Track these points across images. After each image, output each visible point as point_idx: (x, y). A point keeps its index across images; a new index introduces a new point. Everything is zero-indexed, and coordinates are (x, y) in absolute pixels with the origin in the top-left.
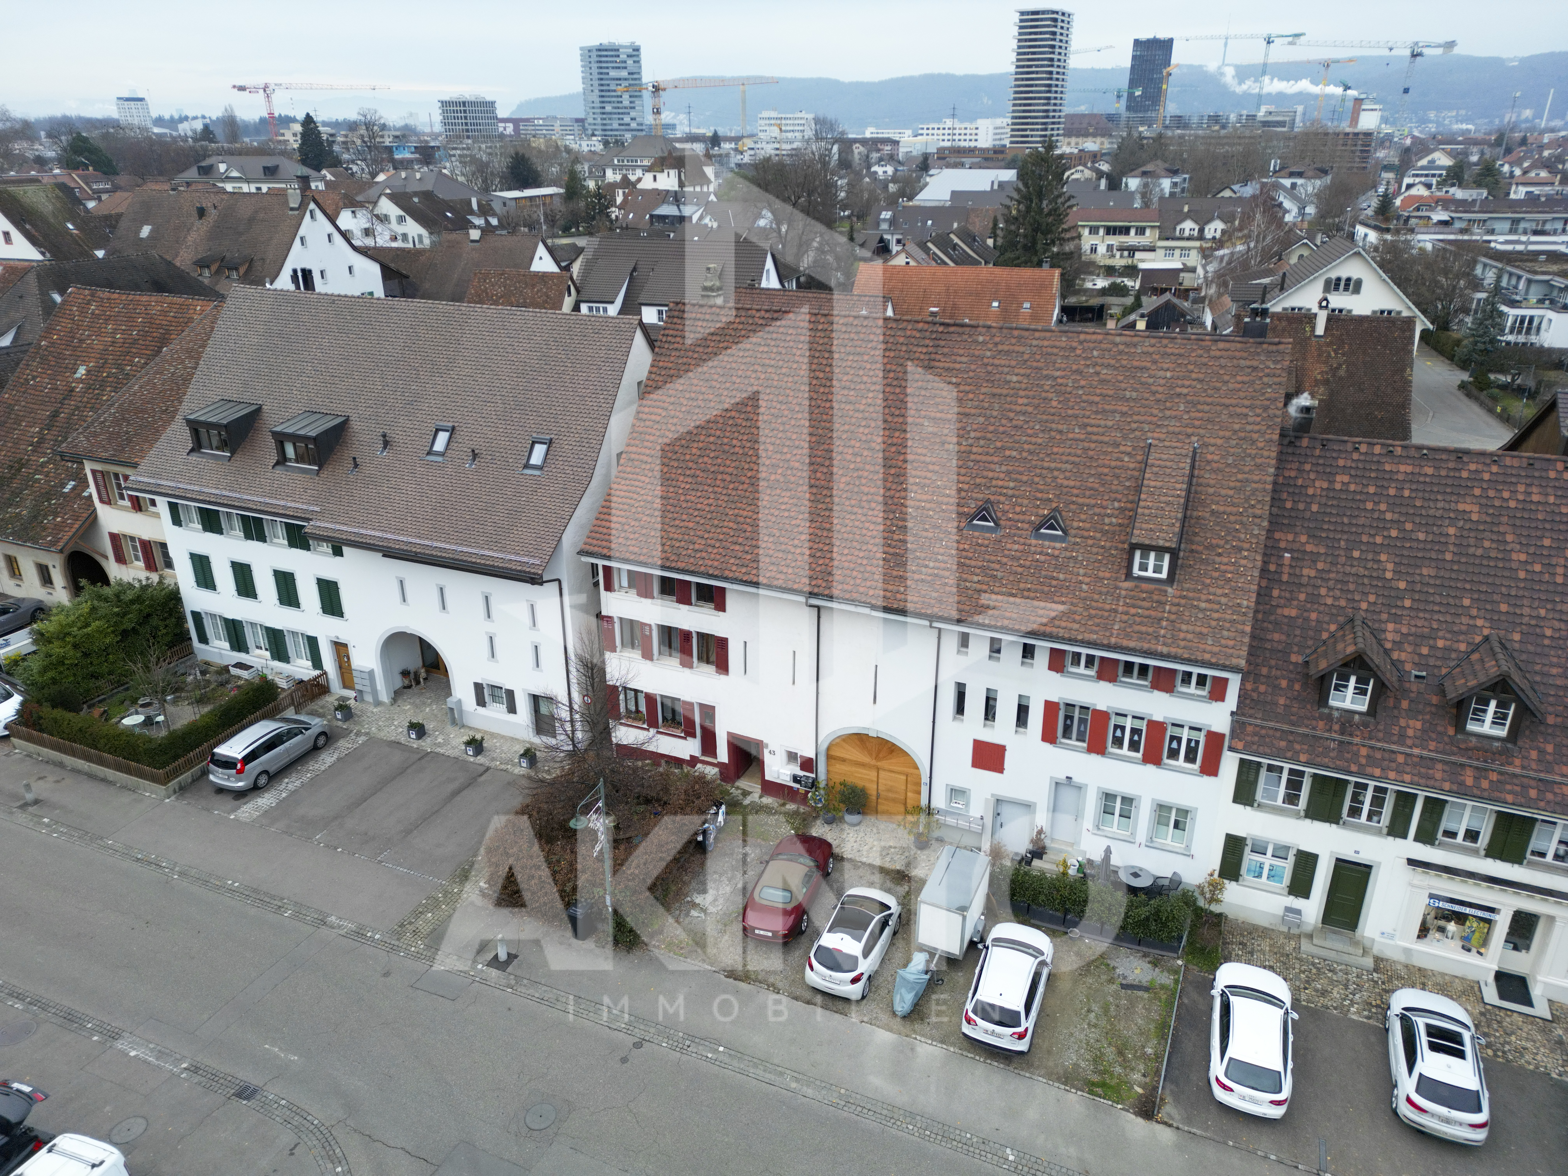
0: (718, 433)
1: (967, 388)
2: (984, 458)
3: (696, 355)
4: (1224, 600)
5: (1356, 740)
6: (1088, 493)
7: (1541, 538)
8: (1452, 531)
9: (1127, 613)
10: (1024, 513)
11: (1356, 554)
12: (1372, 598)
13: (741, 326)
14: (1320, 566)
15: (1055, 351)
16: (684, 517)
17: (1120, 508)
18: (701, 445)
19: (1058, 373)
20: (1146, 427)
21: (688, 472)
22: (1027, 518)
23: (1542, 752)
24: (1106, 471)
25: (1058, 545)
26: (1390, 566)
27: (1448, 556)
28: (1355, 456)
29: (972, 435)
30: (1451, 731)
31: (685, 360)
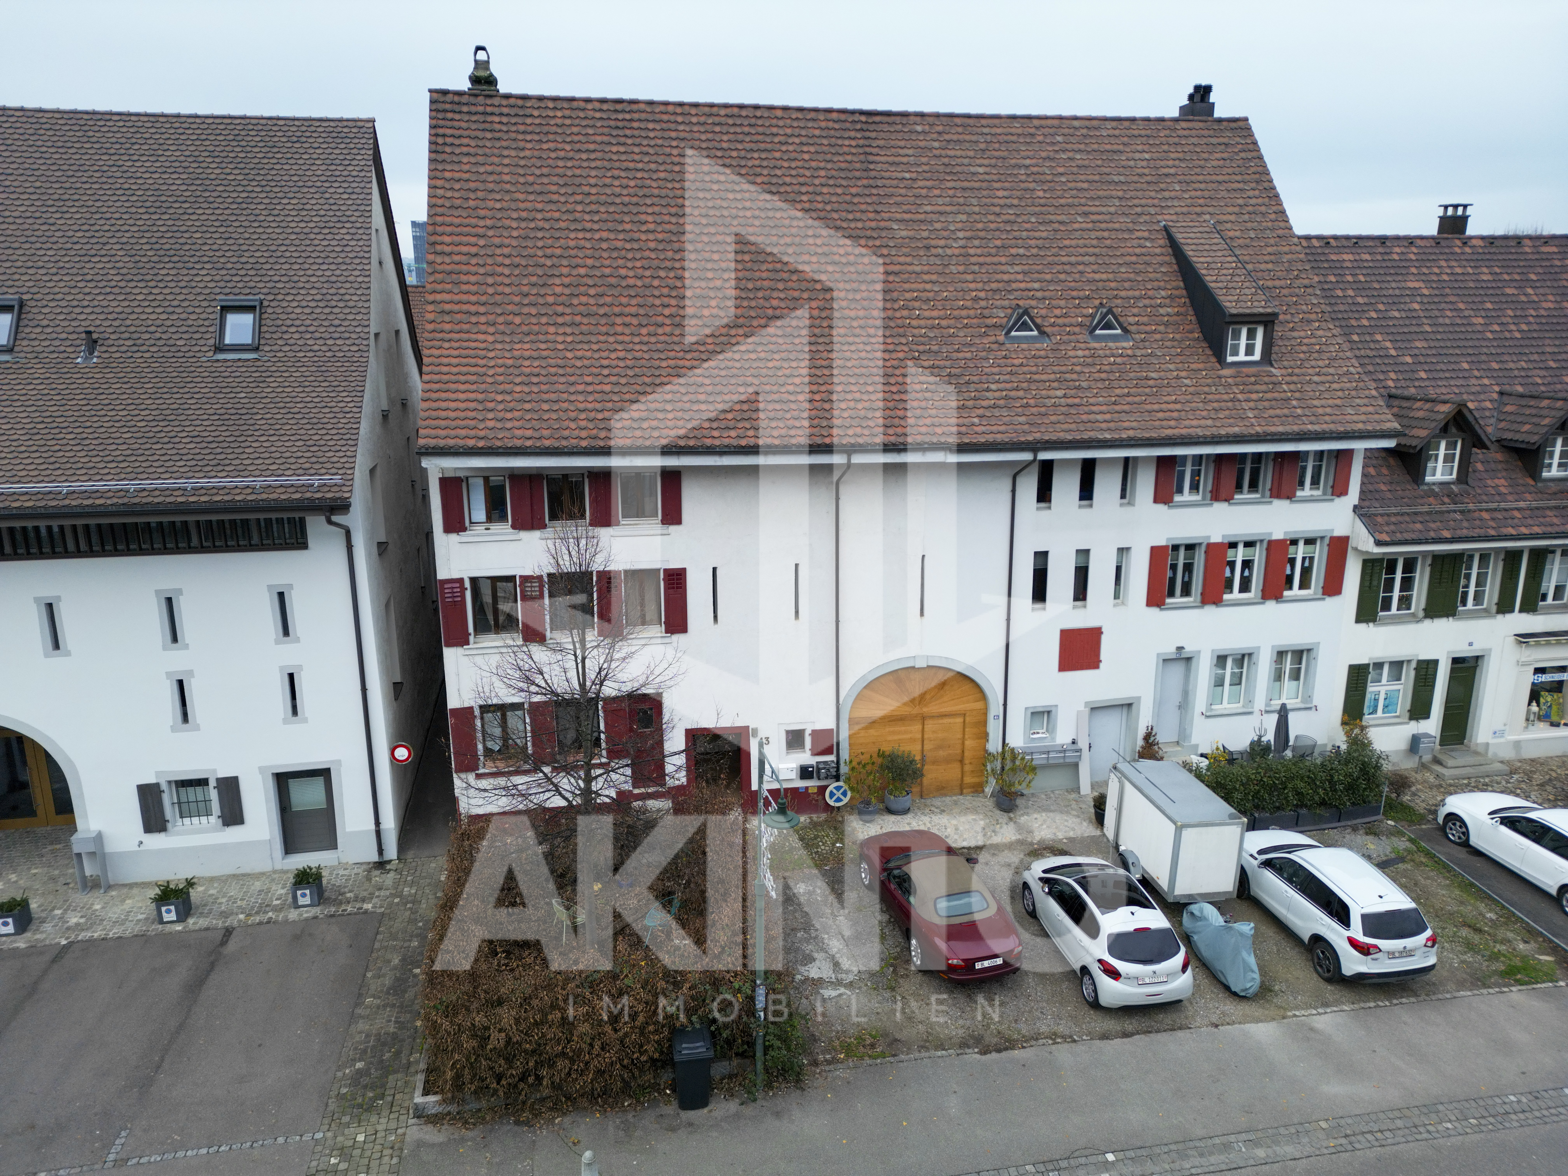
0: (590, 262)
1: (929, 184)
2: (989, 260)
3: (506, 161)
5: (1471, 506)
6: (1127, 285)
9: (1248, 400)
10: (1065, 316)
13: (568, 122)
15: (1014, 138)
16: (589, 379)
17: (1169, 297)
18: (567, 281)
19: (1028, 162)
20: (1152, 211)
21: (560, 320)
22: (1073, 321)
24: (1134, 259)
25: (1125, 344)
26: (1388, 344)
27: (1428, 329)
29: (961, 234)
30: (1532, 482)
31: (490, 169)
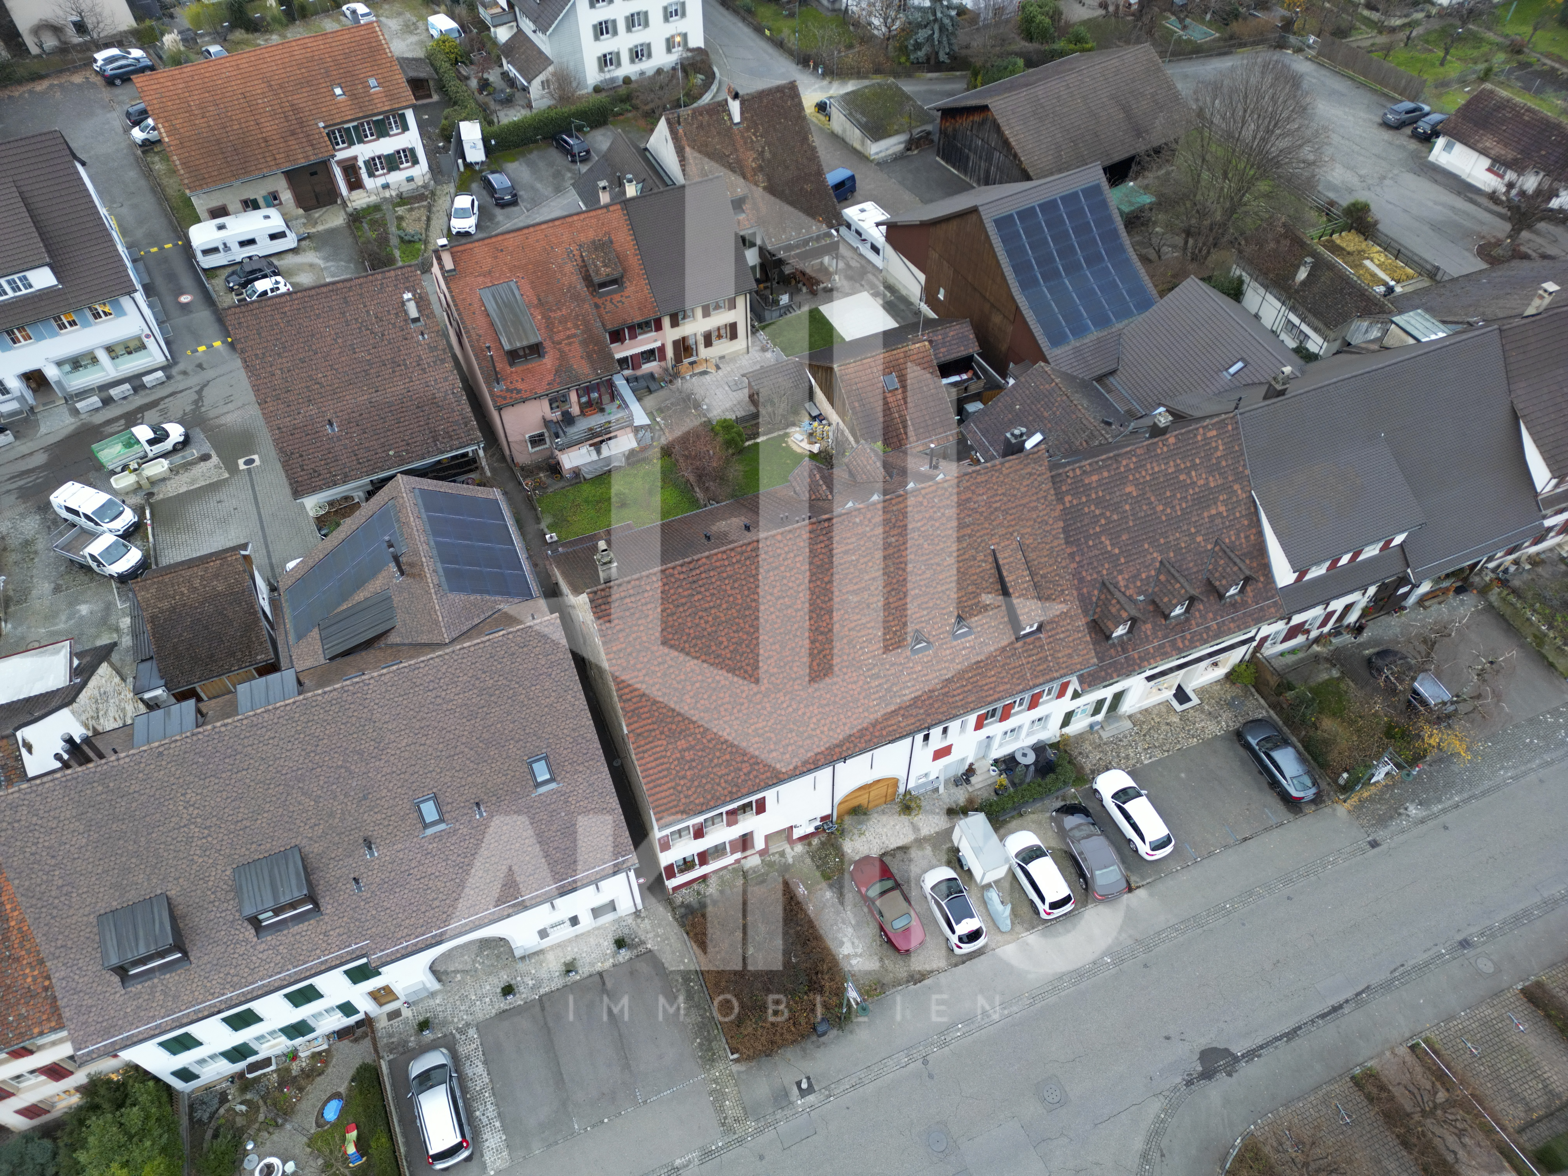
4: (1070, 627)
5: (1131, 652)
7: (1165, 493)
8: (1127, 507)
9: (1028, 663)
11: (1091, 543)
12: (1107, 566)
14: (1077, 559)
20: (987, 538)
23: (1199, 611)
24: (975, 577)
26: (1108, 543)
27: (1131, 523)
28: (1069, 481)
30: (1163, 622)
